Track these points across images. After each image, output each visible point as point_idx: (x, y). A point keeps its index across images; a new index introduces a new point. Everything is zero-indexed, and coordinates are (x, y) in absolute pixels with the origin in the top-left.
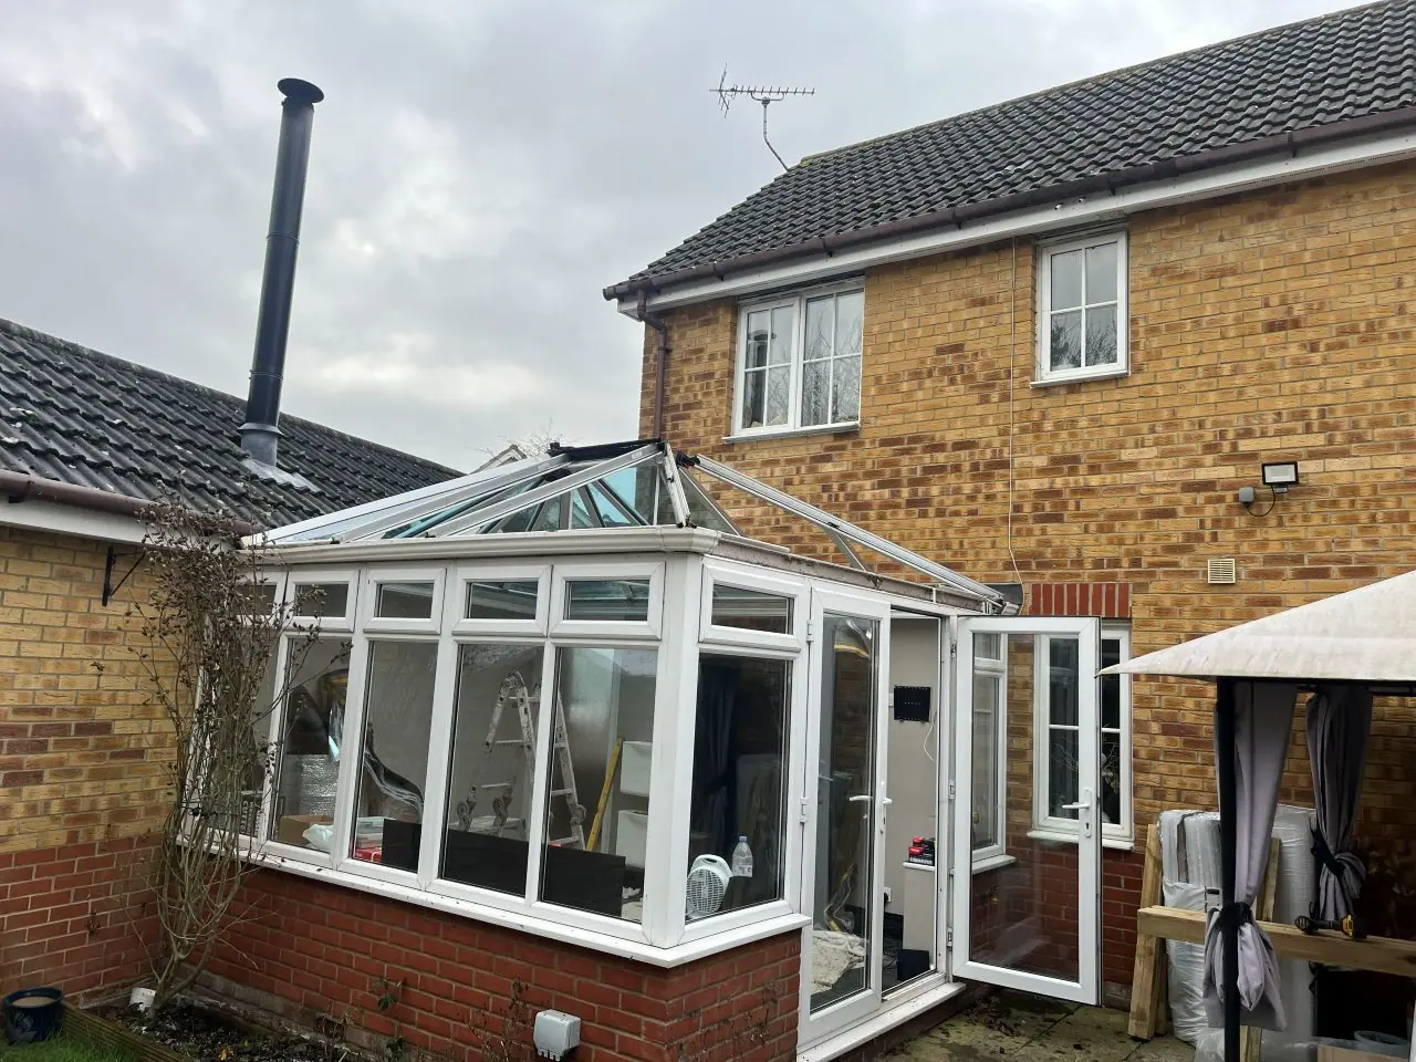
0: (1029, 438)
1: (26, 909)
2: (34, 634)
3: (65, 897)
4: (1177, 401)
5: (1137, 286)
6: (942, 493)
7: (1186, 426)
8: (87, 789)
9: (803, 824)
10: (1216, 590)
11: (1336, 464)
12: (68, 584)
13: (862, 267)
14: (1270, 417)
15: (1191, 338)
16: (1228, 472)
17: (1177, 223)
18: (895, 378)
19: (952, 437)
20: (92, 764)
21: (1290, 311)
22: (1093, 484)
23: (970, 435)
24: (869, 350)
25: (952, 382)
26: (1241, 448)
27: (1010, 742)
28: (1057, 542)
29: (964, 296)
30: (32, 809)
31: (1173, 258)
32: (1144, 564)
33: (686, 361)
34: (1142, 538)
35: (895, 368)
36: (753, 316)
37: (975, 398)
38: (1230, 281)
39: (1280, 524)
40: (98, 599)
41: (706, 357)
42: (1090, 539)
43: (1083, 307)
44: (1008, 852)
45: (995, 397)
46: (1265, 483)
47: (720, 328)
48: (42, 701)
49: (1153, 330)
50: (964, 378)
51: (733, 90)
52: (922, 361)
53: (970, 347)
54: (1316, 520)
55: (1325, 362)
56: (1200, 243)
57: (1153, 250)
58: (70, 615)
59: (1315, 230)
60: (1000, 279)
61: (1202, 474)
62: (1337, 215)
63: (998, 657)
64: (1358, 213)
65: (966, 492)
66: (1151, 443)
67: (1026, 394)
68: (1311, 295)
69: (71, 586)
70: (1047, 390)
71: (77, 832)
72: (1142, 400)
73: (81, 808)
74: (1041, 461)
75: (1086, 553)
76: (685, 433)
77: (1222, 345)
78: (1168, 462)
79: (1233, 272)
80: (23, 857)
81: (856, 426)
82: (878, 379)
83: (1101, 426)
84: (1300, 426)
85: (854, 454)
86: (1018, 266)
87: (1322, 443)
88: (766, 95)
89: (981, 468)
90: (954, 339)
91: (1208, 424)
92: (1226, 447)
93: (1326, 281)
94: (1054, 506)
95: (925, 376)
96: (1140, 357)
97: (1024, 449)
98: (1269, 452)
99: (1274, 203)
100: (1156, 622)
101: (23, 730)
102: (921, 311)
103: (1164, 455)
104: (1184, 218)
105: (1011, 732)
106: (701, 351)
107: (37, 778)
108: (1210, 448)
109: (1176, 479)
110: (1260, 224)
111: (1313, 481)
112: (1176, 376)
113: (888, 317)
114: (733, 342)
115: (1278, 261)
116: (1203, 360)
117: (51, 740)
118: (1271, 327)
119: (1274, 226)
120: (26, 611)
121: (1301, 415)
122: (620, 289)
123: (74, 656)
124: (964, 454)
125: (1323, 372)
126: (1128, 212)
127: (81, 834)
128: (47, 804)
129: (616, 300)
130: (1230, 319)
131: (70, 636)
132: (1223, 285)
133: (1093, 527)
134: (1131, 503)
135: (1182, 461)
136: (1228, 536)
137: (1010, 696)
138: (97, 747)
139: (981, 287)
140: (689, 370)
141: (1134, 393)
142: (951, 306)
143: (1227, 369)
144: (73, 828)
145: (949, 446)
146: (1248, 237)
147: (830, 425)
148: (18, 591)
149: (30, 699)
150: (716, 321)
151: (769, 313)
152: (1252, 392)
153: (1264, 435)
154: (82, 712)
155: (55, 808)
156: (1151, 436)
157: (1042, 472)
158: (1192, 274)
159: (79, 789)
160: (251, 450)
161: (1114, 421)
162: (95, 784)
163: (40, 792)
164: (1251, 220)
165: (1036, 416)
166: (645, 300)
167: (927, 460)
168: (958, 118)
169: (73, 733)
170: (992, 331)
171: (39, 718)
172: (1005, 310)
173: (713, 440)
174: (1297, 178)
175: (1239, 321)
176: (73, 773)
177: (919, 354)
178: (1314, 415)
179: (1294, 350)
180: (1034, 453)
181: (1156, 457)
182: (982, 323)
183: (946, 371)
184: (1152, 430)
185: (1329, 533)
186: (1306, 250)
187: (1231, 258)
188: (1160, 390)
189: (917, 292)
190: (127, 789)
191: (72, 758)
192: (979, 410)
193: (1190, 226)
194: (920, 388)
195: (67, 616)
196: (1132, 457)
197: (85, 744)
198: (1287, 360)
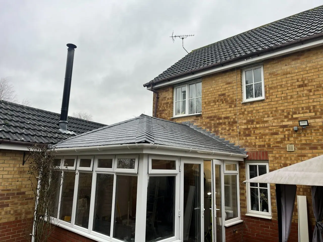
0: (241, 116)
1: (5, 236)
2: (6, 173)
3: (15, 232)
4: (277, 106)
5: (266, 78)
6: (222, 130)
7: (280, 111)
8: (20, 207)
9: (179, 217)
10: (290, 153)
11: (318, 120)
12: (14, 161)
13: (201, 76)
14: (301, 109)
15: (280, 90)
16: (290, 123)
17: (275, 62)
18: (209, 102)
19: (223, 116)
20: (20, 202)
21: (304, 82)
22: (257, 126)
23: (228, 115)
24: (203, 96)
25: (223, 103)
26: (294, 117)
27: (240, 191)
28: (249, 141)
29: (225, 82)
30: (6, 213)
31: (274, 71)
32: (271, 147)
33: (162, 100)
34: (270, 140)
35: (209, 100)
36: (177, 89)
37: (228, 106)
38: (288, 76)
39: (305, 136)
40: (22, 164)
41: (167, 99)
42: (257, 140)
43: (253, 83)
44: (241, 219)
45: (233, 106)
46: (300, 125)
47: (170, 92)
48: (8, 188)
49: (271, 88)
50: (226, 102)
51: (175, 36)
52: (215, 98)
53: (227, 94)
54: (314, 134)
55: (314, 95)
56: (281, 66)
57: (269, 69)
58: (15, 168)
59: (309, 62)
60: (233, 78)
61: (284, 124)
62: (314, 58)
63: (236, 170)
64: (319, 57)
65: (227, 129)
66: (271, 116)
67: (241, 105)
68: (309, 78)
69: (15, 161)
70: (245, 104)
71: (17, 217)
72: (268, 106)
73: (18, 212)
74: (245, 121)
75: (257, 144)
76: (162, 117)
77: (287, 91)
78: (276, 121)
79: (289, 74)
80: (4, 224)
81: (201, 114)
82: (205, 102)
83: (259, 112)
84: (308, 111)
85: (201, 121)
86: (237, 74)
87: (314, 115)
88: (183, 37)
89: (231, 123)
90: (223, 92)
91: (285, 111)
92: (290, 117)
93: (313, 74)
94: (248, 132)
95: (216, 101)
96: (267, 95)
97: (240, 118)
98: (301, 118)
99: (298, 56)
100: (275, 161)
101: (4, 195)
102: (215, 86)
103: (275, 119)
104: (276, 61)
105: (240, 188)
106: (165, 98)
107: (8, 206)
108: (286, 117)
109: (278, 125)
110: (295, 61)
111: (312, 124)
112: (276, 99)
113: (207, 88)
114: (173, 95)
115: (300, 70)
116: (283, 95)
117: (11, 197)
118: (300, 86)
119: (299, 61)
120: (4, 168)
121: (308, 108)
122: (147, 84)
123: (16, 177)
124: (226, 120)
125: (313, 97)
126: (263, 60)
127: (18, 218)
128: (10, 211)
129: (146, 87)
130: (289, 85)
131: (15, 173)
132: (287, 76)
133: (258, 137)
134: (267, 131)
135: (279, 121)
136: (292, 139)
137: (240, 180)
138: (22, 198)
139: (229, 80)
140: (163, 102)
141: (266, 104)
142: (222, 85)
143: (289, 97)
144: (16, 216)
145: (223, 118)
146: (292, 64)
147: (195, 114)
148: (2, 163)
149: (6, 188)
150: (169, 90)
151: (181, 88)
152: (295, 103)
153: (299, 113)
154: (18, 190)
155: (12, 212)
156: (271, 114)
157: (245, 124)
158: (279, 74)
159: (18, 208)
160: (61, 127)
161: (262, 111)
162: (21, 206)
163: (8, 209)
164: (293, 60)
165: (243, 110)
166: (153, 86)
167: (218, 122)
168: (227, 39)
169: (16, 195)
170: (232, 90)
171: (8, 192)
172: (235, 85)
173: (169, 118)
174: (304, 49)
175: (292, 85)
176: (16, 204)
177: (215, 96)
178: (312, 108)
179: (305, 92)
180: (243, 119)
181: (273, 120)
182: (229, 88)
183: (221, 100)
184: (272, 113)
185: (317, 138)
186: (307, 67)
187: (289, 70)
188: (273, 103)
189: (214, 82)
190: (29, 207)
191: (16, 201)
192: (229, 109)
193: (278, 63)
194: (215, 104)
195: (14, 168)
196: (267, 120)
197: (19, 197)
198: (304, 94)
